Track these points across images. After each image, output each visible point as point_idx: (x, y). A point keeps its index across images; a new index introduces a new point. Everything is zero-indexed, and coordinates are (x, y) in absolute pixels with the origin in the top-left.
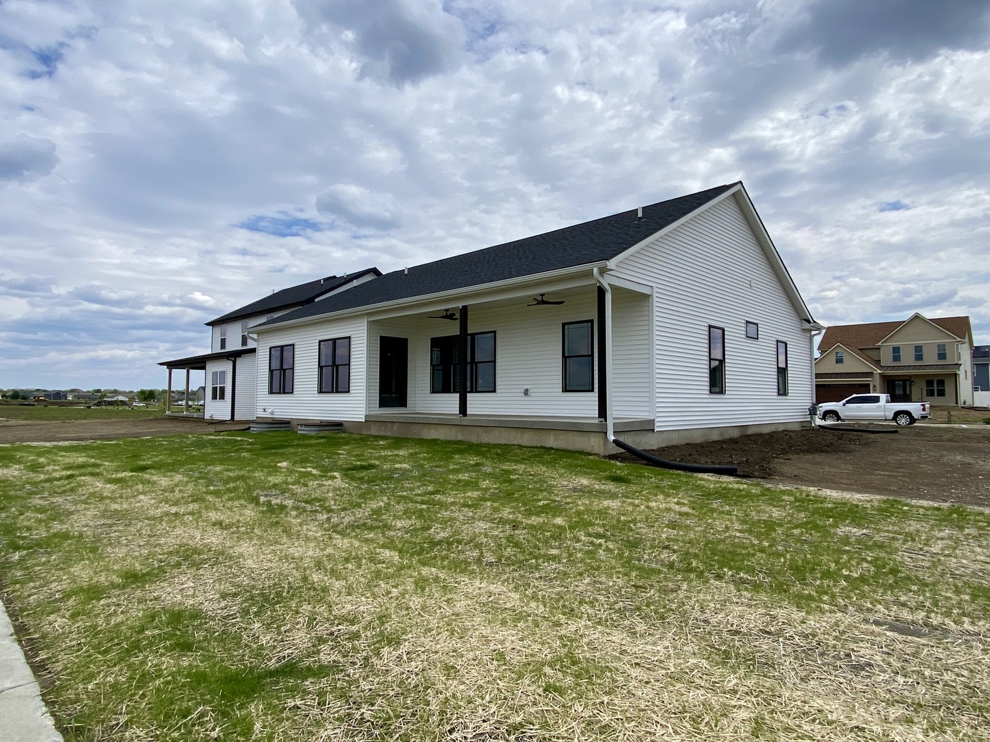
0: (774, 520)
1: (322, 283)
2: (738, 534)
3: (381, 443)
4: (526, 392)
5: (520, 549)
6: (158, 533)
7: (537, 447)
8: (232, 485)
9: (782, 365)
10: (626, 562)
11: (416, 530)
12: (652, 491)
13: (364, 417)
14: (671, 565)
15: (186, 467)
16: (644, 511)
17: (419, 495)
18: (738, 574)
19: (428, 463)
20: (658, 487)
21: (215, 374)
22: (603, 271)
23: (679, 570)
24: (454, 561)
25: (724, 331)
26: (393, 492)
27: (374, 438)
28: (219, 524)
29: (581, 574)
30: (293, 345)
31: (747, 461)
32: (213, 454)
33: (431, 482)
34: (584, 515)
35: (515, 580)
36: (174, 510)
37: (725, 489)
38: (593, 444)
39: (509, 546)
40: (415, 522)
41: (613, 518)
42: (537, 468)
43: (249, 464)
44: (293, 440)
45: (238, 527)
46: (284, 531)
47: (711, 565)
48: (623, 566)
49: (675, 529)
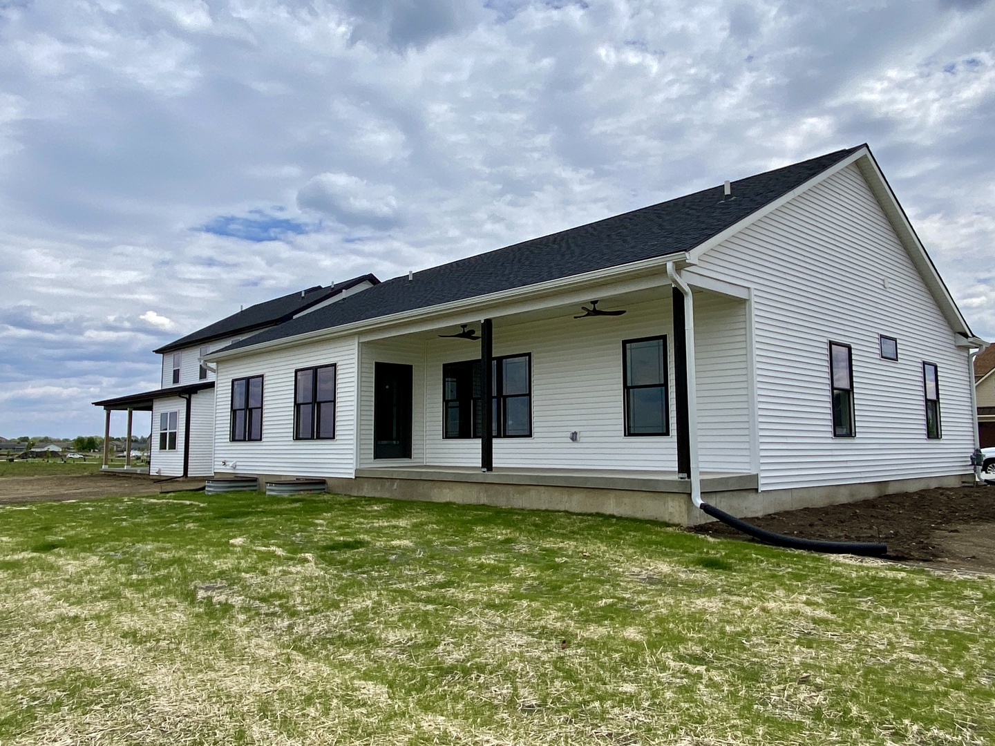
0: (960, 630)
1: (303, 295)
2: (912, 656)
3: (376, 508)
4: (574, 437)
5: (575, 682)
6: (43, 649)
7: (591, 515)
8: (163, 572)
9: (932, 396)
10: (743, 708)
11: (416, 647)
12: (766, 583)
13: (353, 471)
14: (817, 714)
15: (107, 545)
16: (758, 616)
17: (423, 588)
18: (929, 730)
19: (438, 539)
20: (774, 576)
21: (164, 416)
22: (680, 267)
23: (831, 722)
24: (473, 704)
25: (850, 349)
26: (386, 583)
27: (366, 501)
28: (132, 636)
29: (674, 730)
30: (262, 376)
31: (896, 534)
32: (149, 524)
33: (441, 568)
34: (669, 622)
35: (570, 740)
36: (74, 611)
37: (874, 578)
38: (673, 510)
39: (557, 677)
40: (415, 633)
41: (713, 628)
42: (592, 547)
43: (192, 541)
44: (257, 505)
45: (158, 641)
46: (222, 648)
47: (882, 714)
48: (741, 716)
49: (811, 648)
